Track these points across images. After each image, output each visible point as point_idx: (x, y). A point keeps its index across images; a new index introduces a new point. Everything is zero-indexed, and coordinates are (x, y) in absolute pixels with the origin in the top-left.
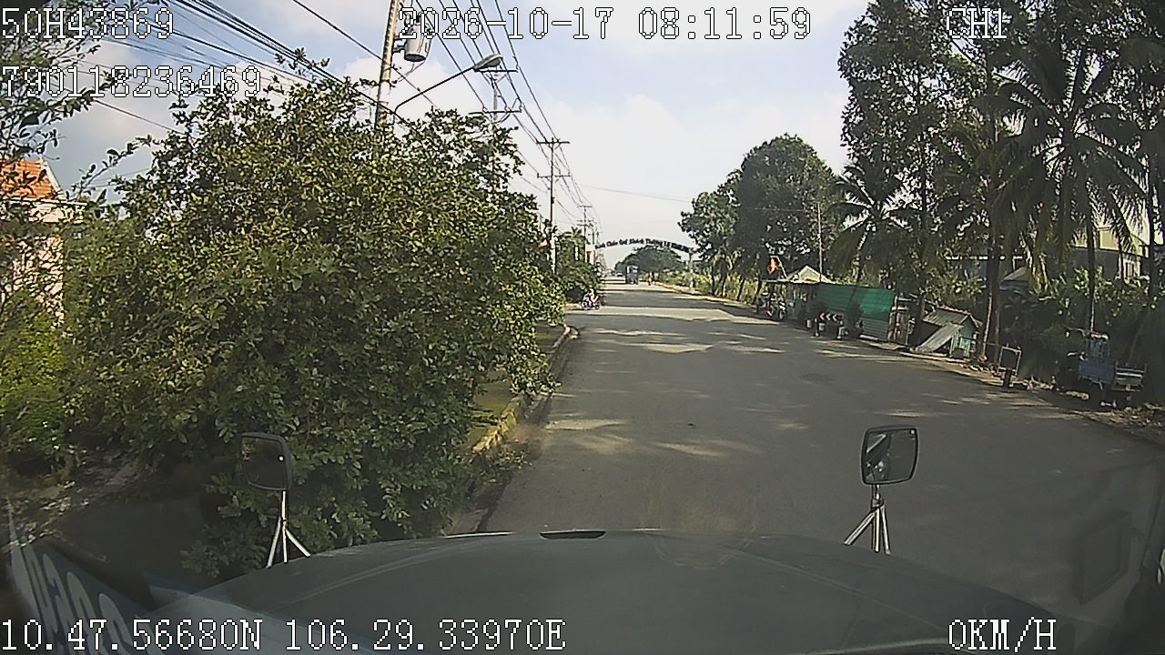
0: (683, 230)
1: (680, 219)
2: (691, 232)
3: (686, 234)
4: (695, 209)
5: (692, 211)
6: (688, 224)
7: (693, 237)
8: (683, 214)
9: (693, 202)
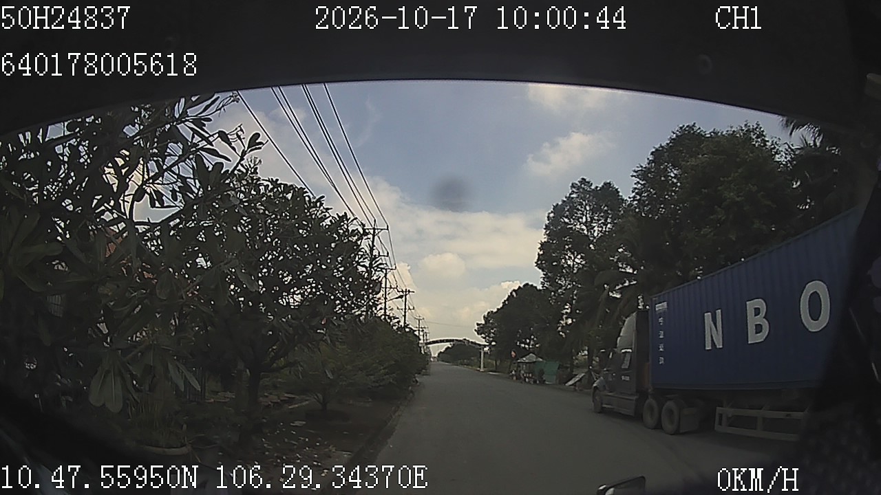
0: (478, 334)
1: (476, 327)
2: (483, 335)
3: (480, 336)
4: (486, 322)
5: (483, 322)
6: (481, 330)
7: (484, 338)
8: (478, 324)
9: (484, 317)
